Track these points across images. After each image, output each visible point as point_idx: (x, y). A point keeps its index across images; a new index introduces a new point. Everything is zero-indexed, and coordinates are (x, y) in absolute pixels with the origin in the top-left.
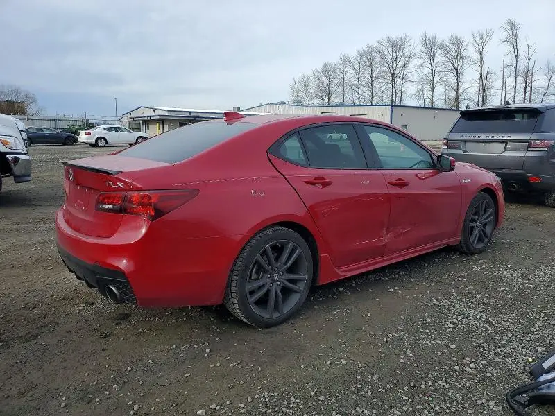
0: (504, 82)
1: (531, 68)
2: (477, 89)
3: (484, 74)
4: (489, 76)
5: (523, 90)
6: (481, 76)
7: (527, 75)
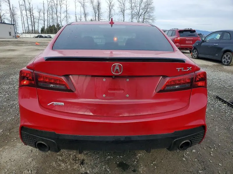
0: (21, 13)
1: (31, 7)
2: (10, 14)
3: (12, 8)
4: (14, 8)
5: (30, 17)
6: (10, 9)
7: (30, 10)
